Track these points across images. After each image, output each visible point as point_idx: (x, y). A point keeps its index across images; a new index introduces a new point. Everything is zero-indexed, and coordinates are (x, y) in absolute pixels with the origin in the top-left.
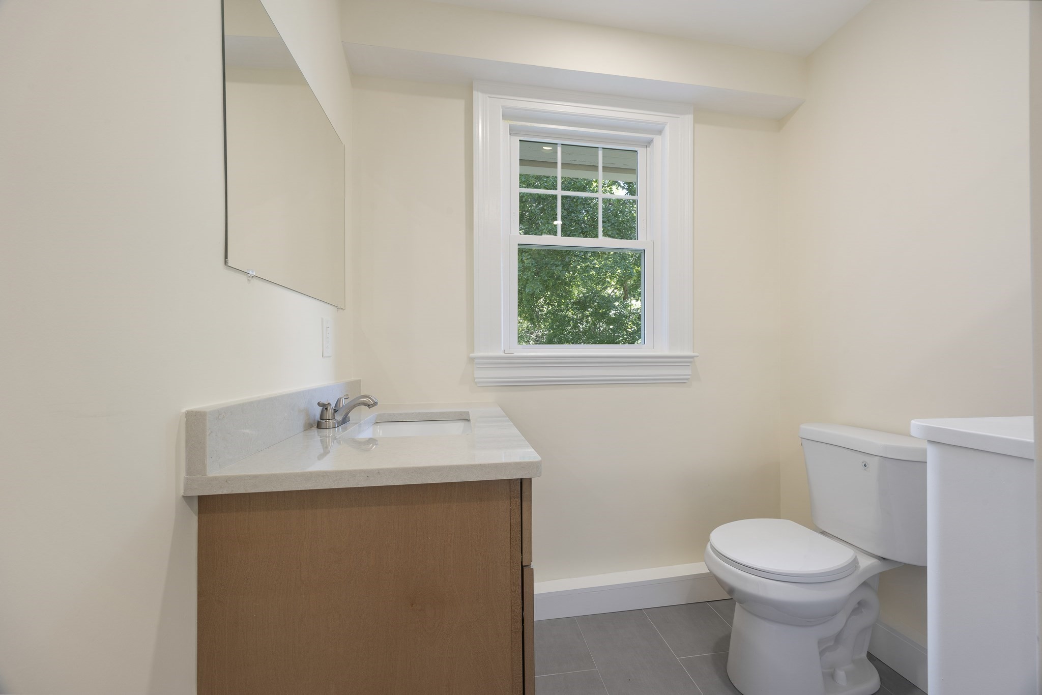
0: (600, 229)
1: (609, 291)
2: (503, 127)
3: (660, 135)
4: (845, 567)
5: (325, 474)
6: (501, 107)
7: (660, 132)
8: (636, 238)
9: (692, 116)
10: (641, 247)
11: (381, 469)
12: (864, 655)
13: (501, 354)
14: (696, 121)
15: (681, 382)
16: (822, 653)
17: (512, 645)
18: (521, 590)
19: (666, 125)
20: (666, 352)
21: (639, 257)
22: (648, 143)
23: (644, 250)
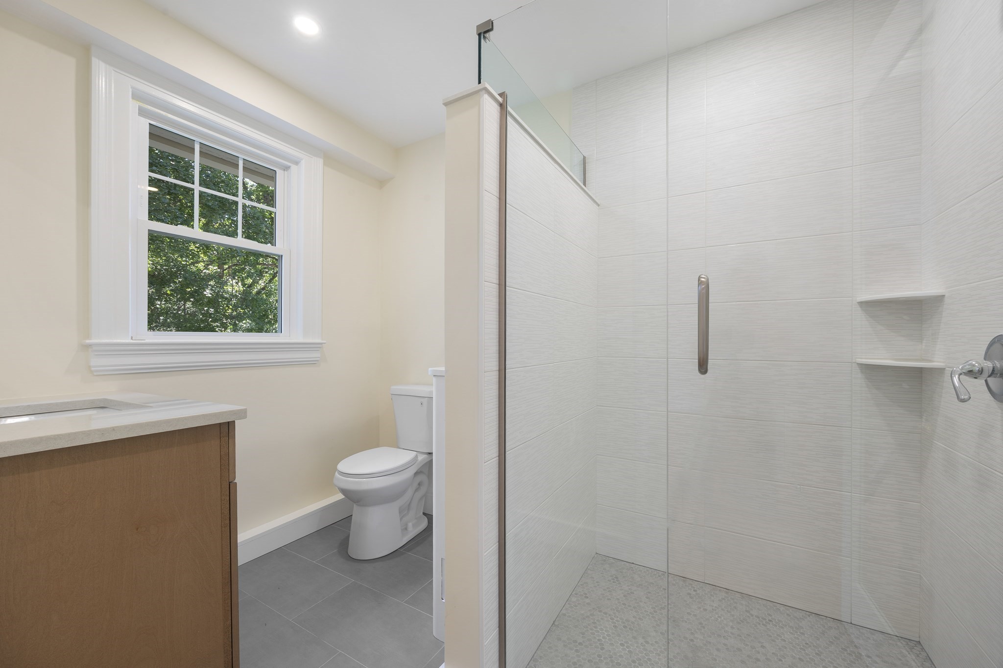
0: (240, 230)
1: (201, 266)
2: (133, 106)
3: (297, 165)
4: (409, 462)
5: (56, 437)
6: (130, 87)
7: (297, 163)
8: (273, 244)
9: (323, 160)
10: (280, 253)
11: (116, 427)
12: (422, 513)
13: (129, 341)
14: (325, 164)
15: (313, 363)
16: (401, 519)
17: (222, 536)
18: (228, 498)
19: (302, 160)
20: (301, 340)
21: (277, 260)
22: (286, 168)
23: (282, 256)
